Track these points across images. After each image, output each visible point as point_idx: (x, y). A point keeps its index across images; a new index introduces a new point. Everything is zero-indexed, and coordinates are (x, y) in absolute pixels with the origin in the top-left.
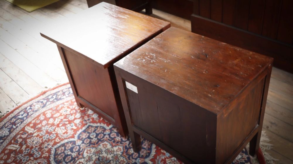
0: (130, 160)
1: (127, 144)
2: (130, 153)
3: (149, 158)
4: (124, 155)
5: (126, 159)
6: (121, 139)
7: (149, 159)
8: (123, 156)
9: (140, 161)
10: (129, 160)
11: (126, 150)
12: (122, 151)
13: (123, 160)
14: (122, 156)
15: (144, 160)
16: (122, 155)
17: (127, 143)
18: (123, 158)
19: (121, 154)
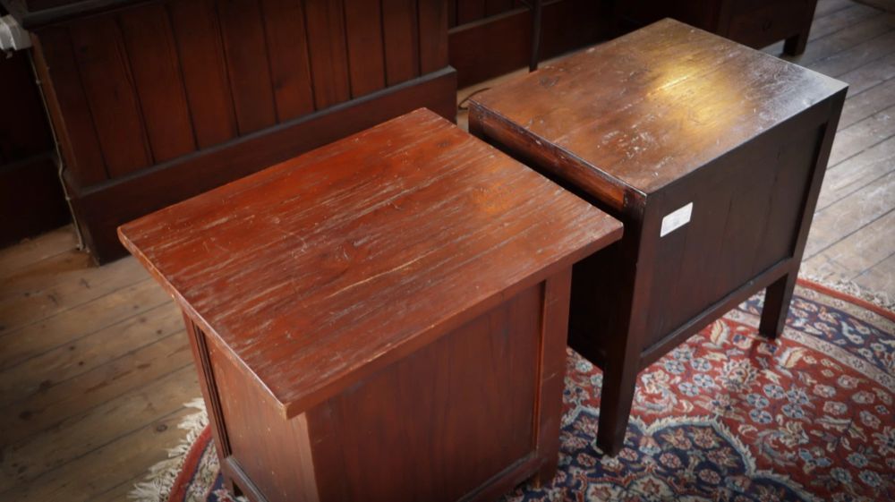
0: (643, 469)
1: (581, 472)
2: (619, 467)
3: (642, 425)
4: (625, 482)
5: (640, 477)
6: (560, 485)
7: (644, 426)
8: (628, 483)
9: (649, 446)
10: (646, 471)
11: (605, 475)
12: (609, 486)
13: (642, 486)
14: (630, 485)
15: (647, 437)
16: (626, 486)
17: (578, 473)
18: (636, 484)
19: (619, 489)
